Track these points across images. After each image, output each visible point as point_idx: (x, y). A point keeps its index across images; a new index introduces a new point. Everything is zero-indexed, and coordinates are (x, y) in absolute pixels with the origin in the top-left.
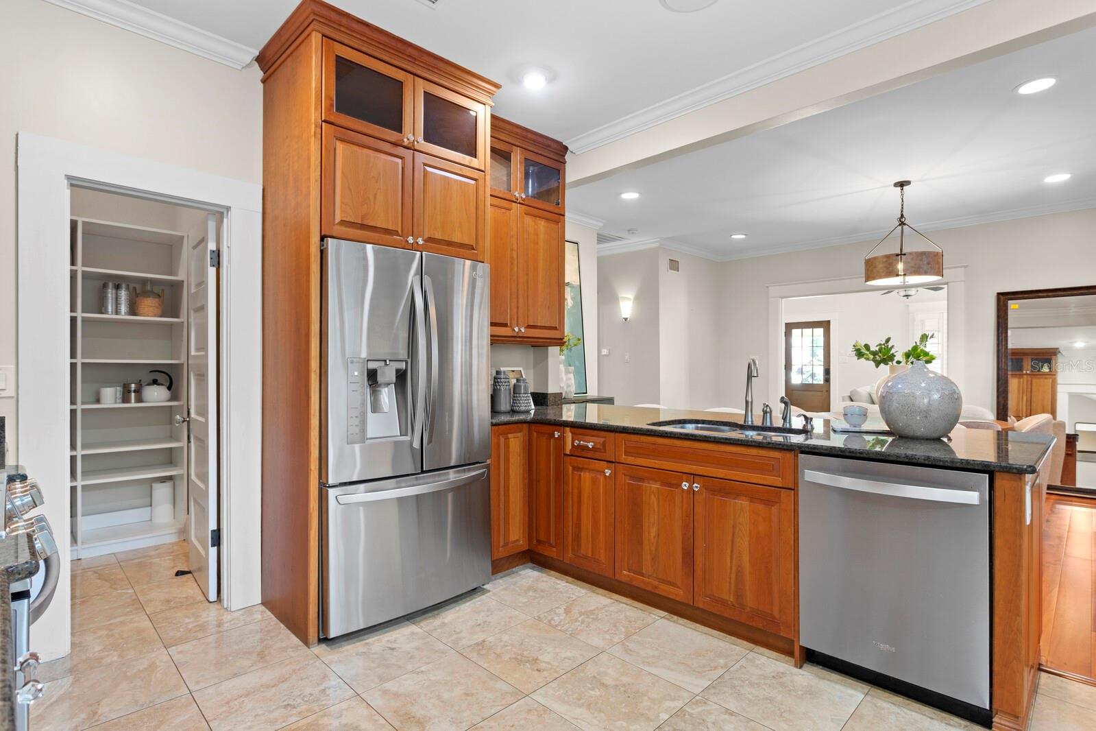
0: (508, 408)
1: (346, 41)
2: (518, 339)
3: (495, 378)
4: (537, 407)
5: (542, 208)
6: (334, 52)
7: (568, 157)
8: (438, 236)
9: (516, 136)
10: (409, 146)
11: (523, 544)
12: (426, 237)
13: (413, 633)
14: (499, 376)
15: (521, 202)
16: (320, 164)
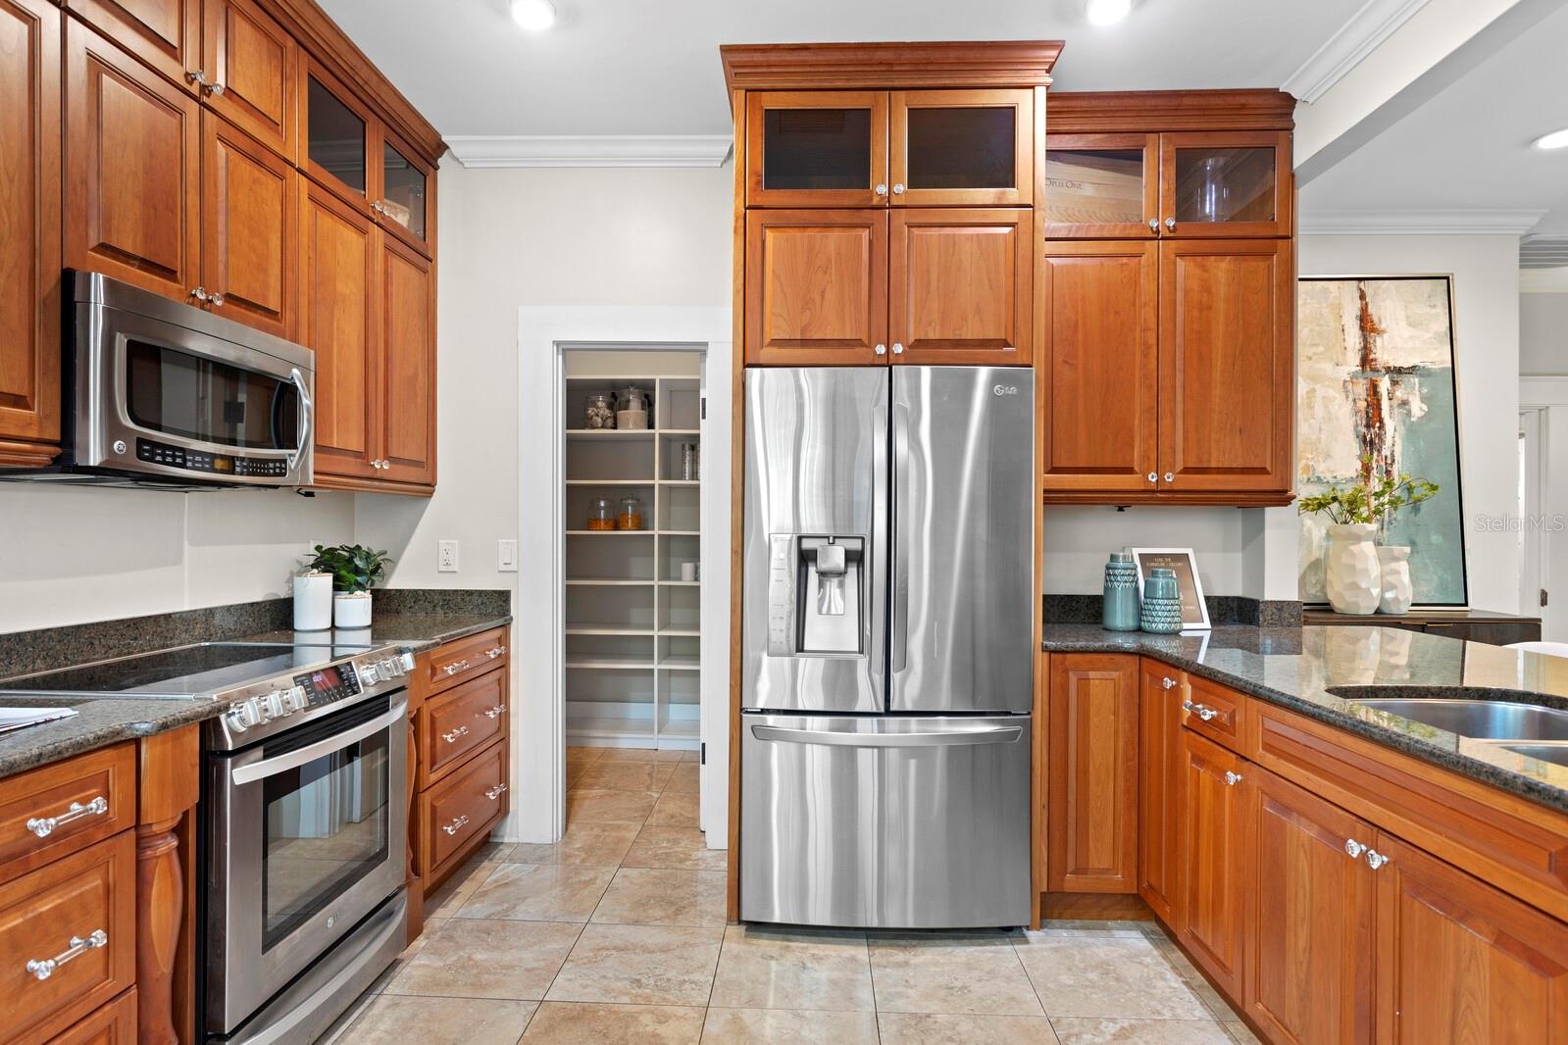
0: (1131, 623)
1: (778, 85)
2: (1159, 495)
3: (1108, 568)
4: (1215, 628)
5: (1240, 233)
6: (762, 107)
7: (1296, 115)
8: (933, 334)
9: (1156, 113)
10: (882, 203)
11: (1119, 881)
12: (911, 340)
13: (853, 959)
14: (1114, 564)
15: (1168, 234)
16: (742, 269)
